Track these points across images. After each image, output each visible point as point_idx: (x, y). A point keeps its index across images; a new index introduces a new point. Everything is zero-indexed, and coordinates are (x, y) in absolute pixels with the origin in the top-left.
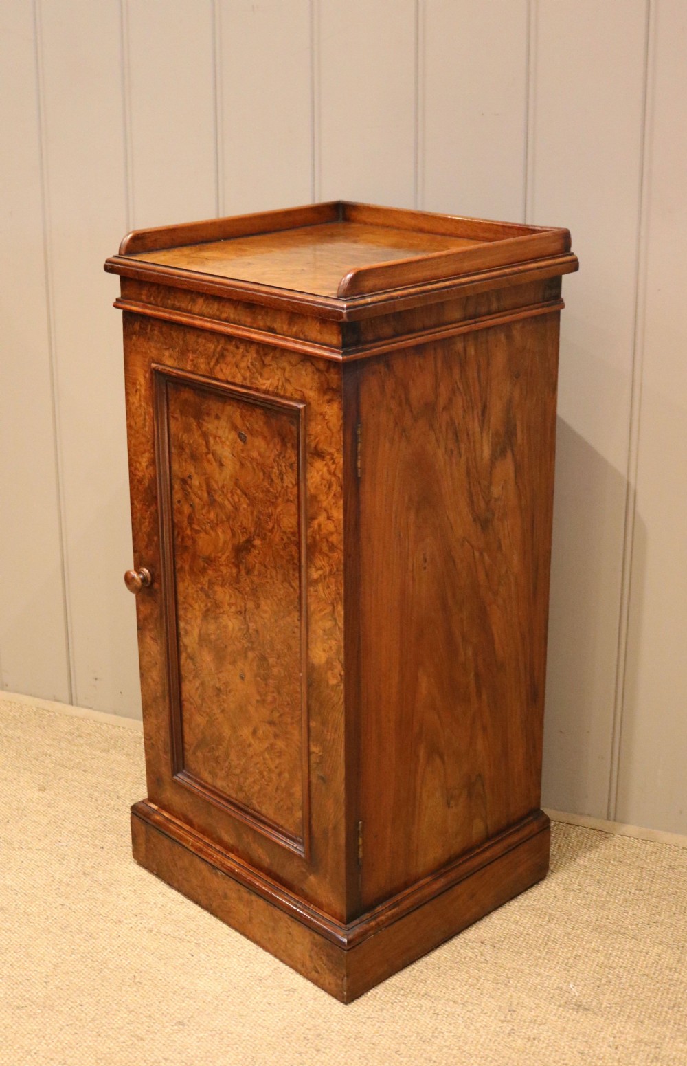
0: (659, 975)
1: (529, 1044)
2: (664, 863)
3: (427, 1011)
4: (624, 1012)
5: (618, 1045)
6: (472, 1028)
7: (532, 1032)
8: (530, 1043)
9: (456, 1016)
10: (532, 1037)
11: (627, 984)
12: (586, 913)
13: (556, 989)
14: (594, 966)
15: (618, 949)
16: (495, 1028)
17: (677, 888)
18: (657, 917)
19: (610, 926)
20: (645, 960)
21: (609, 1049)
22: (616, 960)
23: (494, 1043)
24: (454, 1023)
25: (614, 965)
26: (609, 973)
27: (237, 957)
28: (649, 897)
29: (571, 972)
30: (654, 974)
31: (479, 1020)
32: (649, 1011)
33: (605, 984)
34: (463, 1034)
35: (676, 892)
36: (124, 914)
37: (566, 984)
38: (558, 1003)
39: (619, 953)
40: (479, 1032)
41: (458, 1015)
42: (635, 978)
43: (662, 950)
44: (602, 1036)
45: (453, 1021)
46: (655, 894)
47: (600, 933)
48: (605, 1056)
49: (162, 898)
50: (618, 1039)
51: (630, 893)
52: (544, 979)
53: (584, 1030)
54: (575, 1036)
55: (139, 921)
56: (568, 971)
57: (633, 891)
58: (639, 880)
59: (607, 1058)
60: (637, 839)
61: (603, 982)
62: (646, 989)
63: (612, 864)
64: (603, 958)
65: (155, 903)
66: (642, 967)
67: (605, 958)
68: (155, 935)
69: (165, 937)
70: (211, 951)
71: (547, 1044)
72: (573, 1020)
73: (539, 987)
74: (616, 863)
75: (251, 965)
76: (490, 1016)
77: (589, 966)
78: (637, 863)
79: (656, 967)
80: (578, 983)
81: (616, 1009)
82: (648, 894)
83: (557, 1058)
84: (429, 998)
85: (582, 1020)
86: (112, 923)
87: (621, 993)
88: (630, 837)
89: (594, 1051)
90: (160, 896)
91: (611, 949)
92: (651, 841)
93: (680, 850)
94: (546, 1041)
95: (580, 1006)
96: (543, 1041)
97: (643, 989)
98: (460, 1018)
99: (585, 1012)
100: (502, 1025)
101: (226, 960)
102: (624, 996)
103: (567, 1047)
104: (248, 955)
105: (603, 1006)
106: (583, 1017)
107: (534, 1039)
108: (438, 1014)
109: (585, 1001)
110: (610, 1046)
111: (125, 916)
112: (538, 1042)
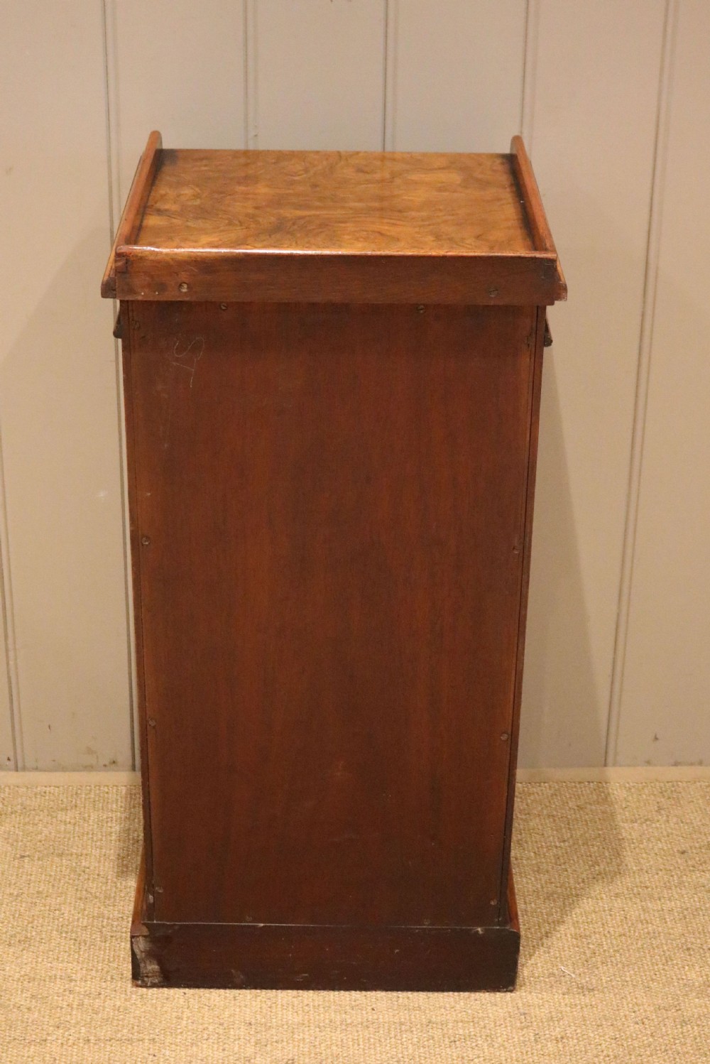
0: (635, 931)
1: (560, 1045)
2: (571, 804)
3: (442, 1041)
4: (627, 982)
5: (642, 1020)
6: (496, 1045)
7: (557, 1032)
8: (560, 1043)
9: (474, 1037)
10: (559, 1036)
11: (611, 950)
12: (527, 883)
13: (549, 977)
14: (569, 939)
15: (581, 914)
16: (519, 1038)
17: (598, 830)
18: (597, 868)
19: (559, 890)
20: (612, 920)
21: (637, 1026)
22: (586, 927)
23: (527, 1055)
24: (476, 1046)
25: (588, 933)
26: (588, 944)
27: (205, 1041)
28: (576, 846)
29: (552, 954)
30: (630, 931)
31: (499, 1035)
32: (648, 973)
33: (591, 957)
34: (493, 1055)
35: (599, 834)
36: (42, 1030)
37: (555, 968)
38: (560, 992)
39: (584, 918)
40: (506, 1048)
41: (475, 1036)
42: (614, 942)
43: (622, 902)
44: (622, 1014)
45: (474, 1044)
46: (580, 842)
47: (554, 901)
48: (637, 1035)
49: (72, 996)
50: (638, 1012)
51: (556, 847)
52: (531, 968)
53: (602, 1014)
54: (599, 1022)
55: (67, 1033)
56: (549, 953)
57: (558, 844)
58: (557, 831)
59: (640, 1036)
60: (530, 783)
61: (588, 955)
62: (631, 950)
63: (522, 819)
64: (573, 929)
65: (68, 1005)
66: (614, 927)
67: (575, 928)
68: (95, 1044)
69: (108, 1043)
70: (171, 1044)
71: (577, 1039)
72: (587, 1006)
73: (532, 979)
74: (524, 817)
75: (226, 1046)
76: (506, 1027)
77: (565, 941)
78: (545, 812)
79: (627, 924)
80: (565, 963)
81: (618, 981)
82: (574, 844)
83: (595, 1052)
84: (435, 1025)
85: (594, 1003)
86: (35, 1045)
87: (611, 962)
88: (521, 783)
89: (624, 1032)
90: (67, 993)
91: (574, 916)
92: (545, 783)
93: (578, 786)
94: (575, 1037)
95: (583, 988)
96: (572, 1038)
97: (629, 951)
98: (479, 1039)
99: (592, 993)
100: (524, 1032)
101: (195, 1049)
102: (617, 965)
103: (597, 1037)
104: (216, 1035)
105: (604, 981)
106: (593, 999)
107: (562, 1038)
108: (455, 1041)
109: (584, 981)
110: (637, 1023)
111: (45, 1033)
112: (568, 1040)
